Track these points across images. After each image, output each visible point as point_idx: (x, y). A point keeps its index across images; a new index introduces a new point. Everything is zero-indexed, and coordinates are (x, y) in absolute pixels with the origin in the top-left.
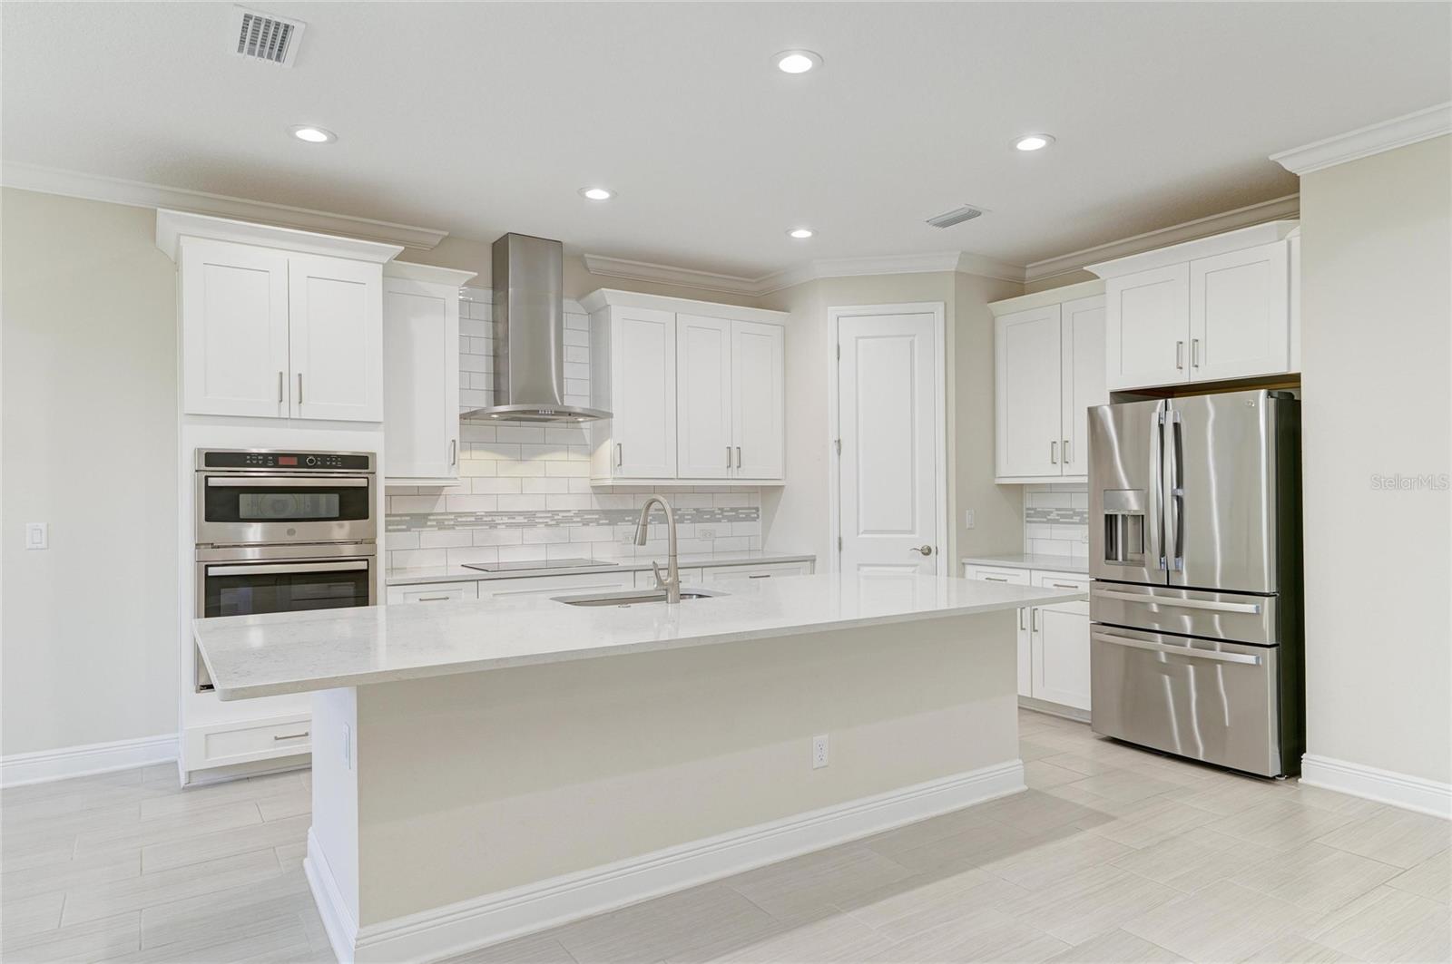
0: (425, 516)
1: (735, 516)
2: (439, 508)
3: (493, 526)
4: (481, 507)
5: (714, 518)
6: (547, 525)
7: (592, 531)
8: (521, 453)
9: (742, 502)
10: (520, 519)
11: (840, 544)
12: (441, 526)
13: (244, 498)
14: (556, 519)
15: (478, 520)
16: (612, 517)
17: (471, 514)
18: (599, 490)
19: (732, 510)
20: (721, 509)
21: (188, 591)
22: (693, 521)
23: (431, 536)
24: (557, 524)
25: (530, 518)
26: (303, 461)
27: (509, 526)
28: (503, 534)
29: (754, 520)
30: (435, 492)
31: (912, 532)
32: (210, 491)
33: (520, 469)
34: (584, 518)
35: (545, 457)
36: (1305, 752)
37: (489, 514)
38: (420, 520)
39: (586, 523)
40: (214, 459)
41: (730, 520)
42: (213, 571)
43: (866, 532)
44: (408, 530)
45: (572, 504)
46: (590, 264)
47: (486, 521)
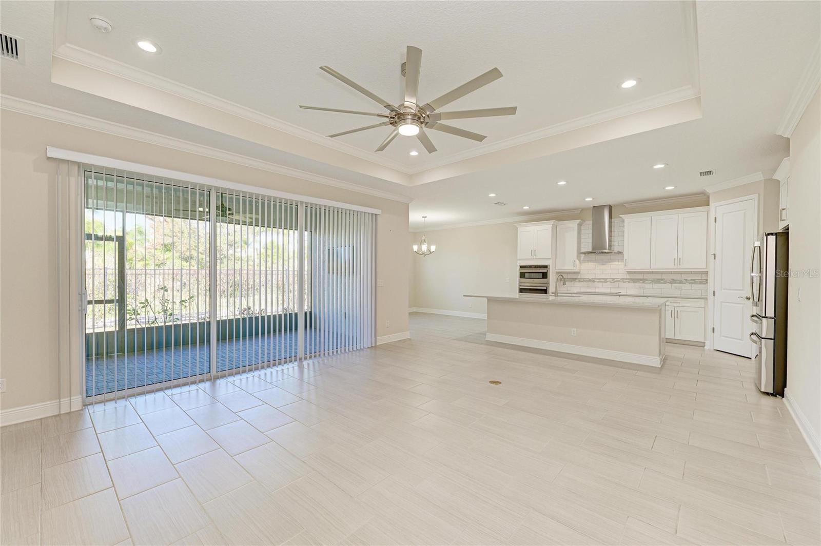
0: (576, 279)
1: (694, 282)
2: (579, 277)
3: (594, 282)
4: (590, 277)
5: (681, 282)
6: (611, 282)
7: (627, 285)
8: (603, 263)
9: (698, 277)
10: (602, 280)
11: (714, 293)
12: (579, 281)
13: (526, 274)
14: (614, 281)
15: (590, 280)
16: (635, 281)
17: (588, 279)
18: (629, 273)
19: (691, 280)
20: (686, 280)
21: (518, 290)
22: (671, 283)
23: (577, 283)
24: (614, 282)
25: (606, 280)
26: (535, 267)
27: (599, 282)
28: (597, 284)
29: (705, 284)
30: (578, 273)
31: (742, 290)
32: (521, 273)
33: (602, 267)
34: (624, 281)
35: (610, 263)
36: (786, 387)
37: (592, 279)
38: (574, 280)
39: (625, 282)
40: (521, 267)
41: (690, 283)
42: (521, 287)
43: (724, 289)
44: (571, 282)
45: (619, 277)
46: (627, 206)
47: (592, 281)
